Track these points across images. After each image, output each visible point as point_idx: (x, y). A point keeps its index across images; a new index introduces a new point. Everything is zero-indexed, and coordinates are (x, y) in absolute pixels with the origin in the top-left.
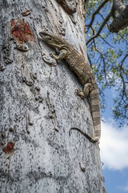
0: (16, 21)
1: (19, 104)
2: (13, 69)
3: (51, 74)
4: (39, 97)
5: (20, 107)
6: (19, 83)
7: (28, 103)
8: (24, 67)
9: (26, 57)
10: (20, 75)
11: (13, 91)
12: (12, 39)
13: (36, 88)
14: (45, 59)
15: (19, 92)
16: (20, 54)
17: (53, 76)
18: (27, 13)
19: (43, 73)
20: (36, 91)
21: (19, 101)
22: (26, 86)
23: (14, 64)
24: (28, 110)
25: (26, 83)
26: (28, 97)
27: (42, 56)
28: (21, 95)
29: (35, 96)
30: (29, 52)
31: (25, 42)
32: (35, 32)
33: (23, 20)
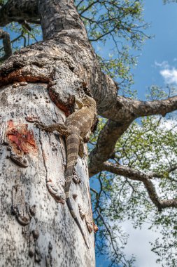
0: (16, 124)
3: (56, 214)
4: (36, 251)
6: (4, 214)
7: (15, 257)
8: (16, 190)
9: (22, 175)
10: (9, 200)
12: (5, 144)
13: (33, 232)
14: (50, 188)
16: (14, 168)
17: (58, 219)
18: (34, 120)
19: (45, 208)
20: (31, 237)
22: (15, 222)
25: (17, 218)
26: (17, 245)
27: (47, 182)
28: (5, 238)
29: (29, 246)
30: (28, 169)
31: (25, 153)
32: (40, 146)
33: (27, 125)
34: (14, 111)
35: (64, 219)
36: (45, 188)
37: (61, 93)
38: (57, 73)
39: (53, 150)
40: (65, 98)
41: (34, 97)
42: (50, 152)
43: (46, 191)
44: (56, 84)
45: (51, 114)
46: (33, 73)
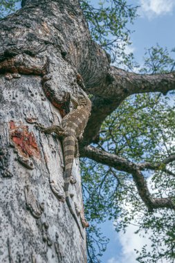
0: (17, 125)
1: (22, 239)
2: (13, 187)
3: (59, 210)
4: (48, 238)
5: (23, 243)
6: (21, 209)
7: (34, 241)
8: (28, 190)
9: (30, 177)
10: (23, 198)
11: (13, 217)
12: (12, 146)
13: (44, 224)
14: (53, 188)
15: (22, 223)
16: (22, 170)
17: (61, 214)
18: (33, 121)
19: (50, 206)
20: (44, 228)
21: (22, 234)
22: (30, 215)
23: (14, 181)
24: (34, 253)
25: (31, 213)
26: (34, 233)
27: (50, 183)
28: (25, 227)
29: (43, 234)
30: (34, 171)
31: (30, 156)
32: (41, 148)
33: (27, 127)
34: (13, 110)
35: (65, 215)
36: (49, 188)
37: (56, 90)
38: (50, 65)
39: (52, 152)
40: (61, 95)
41: (29, 94)
42: (50, 154)
43: (50, 191)
44: (50, 79)
45: (47, 114)
46: (27, 64)
